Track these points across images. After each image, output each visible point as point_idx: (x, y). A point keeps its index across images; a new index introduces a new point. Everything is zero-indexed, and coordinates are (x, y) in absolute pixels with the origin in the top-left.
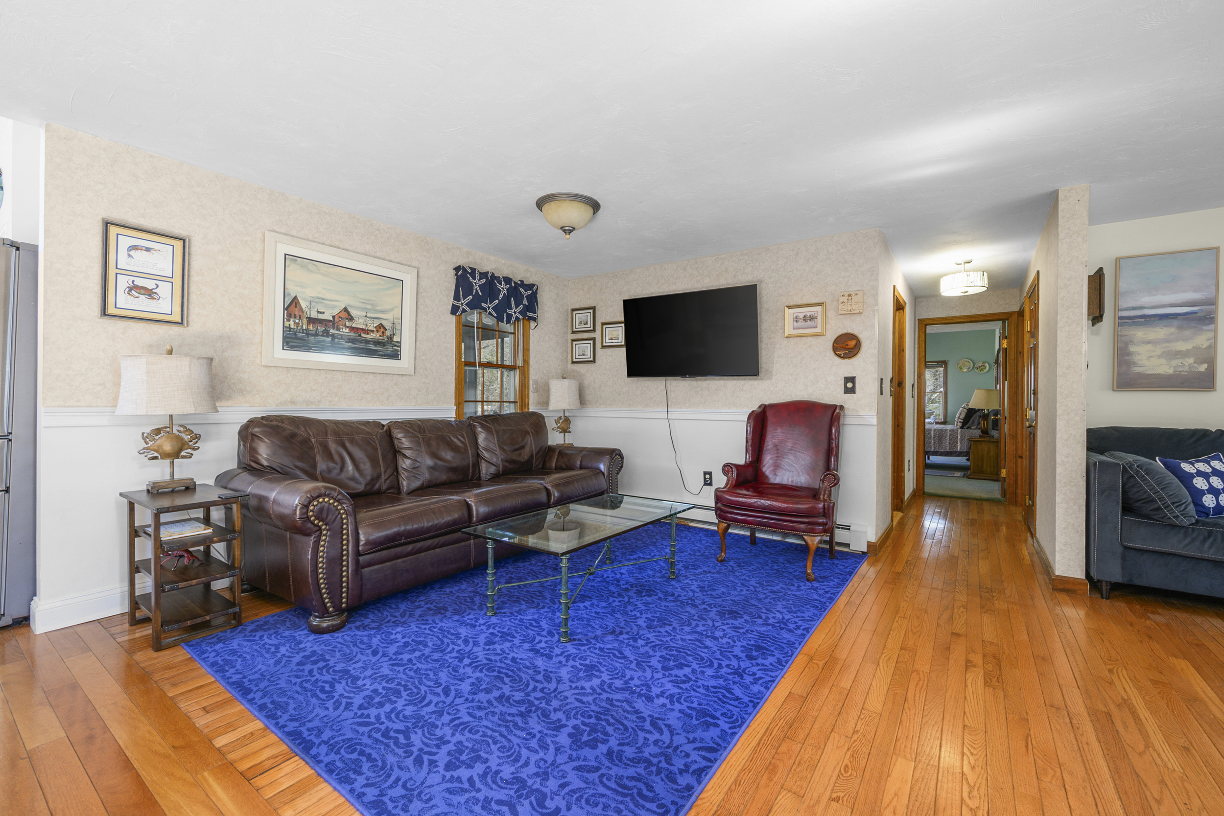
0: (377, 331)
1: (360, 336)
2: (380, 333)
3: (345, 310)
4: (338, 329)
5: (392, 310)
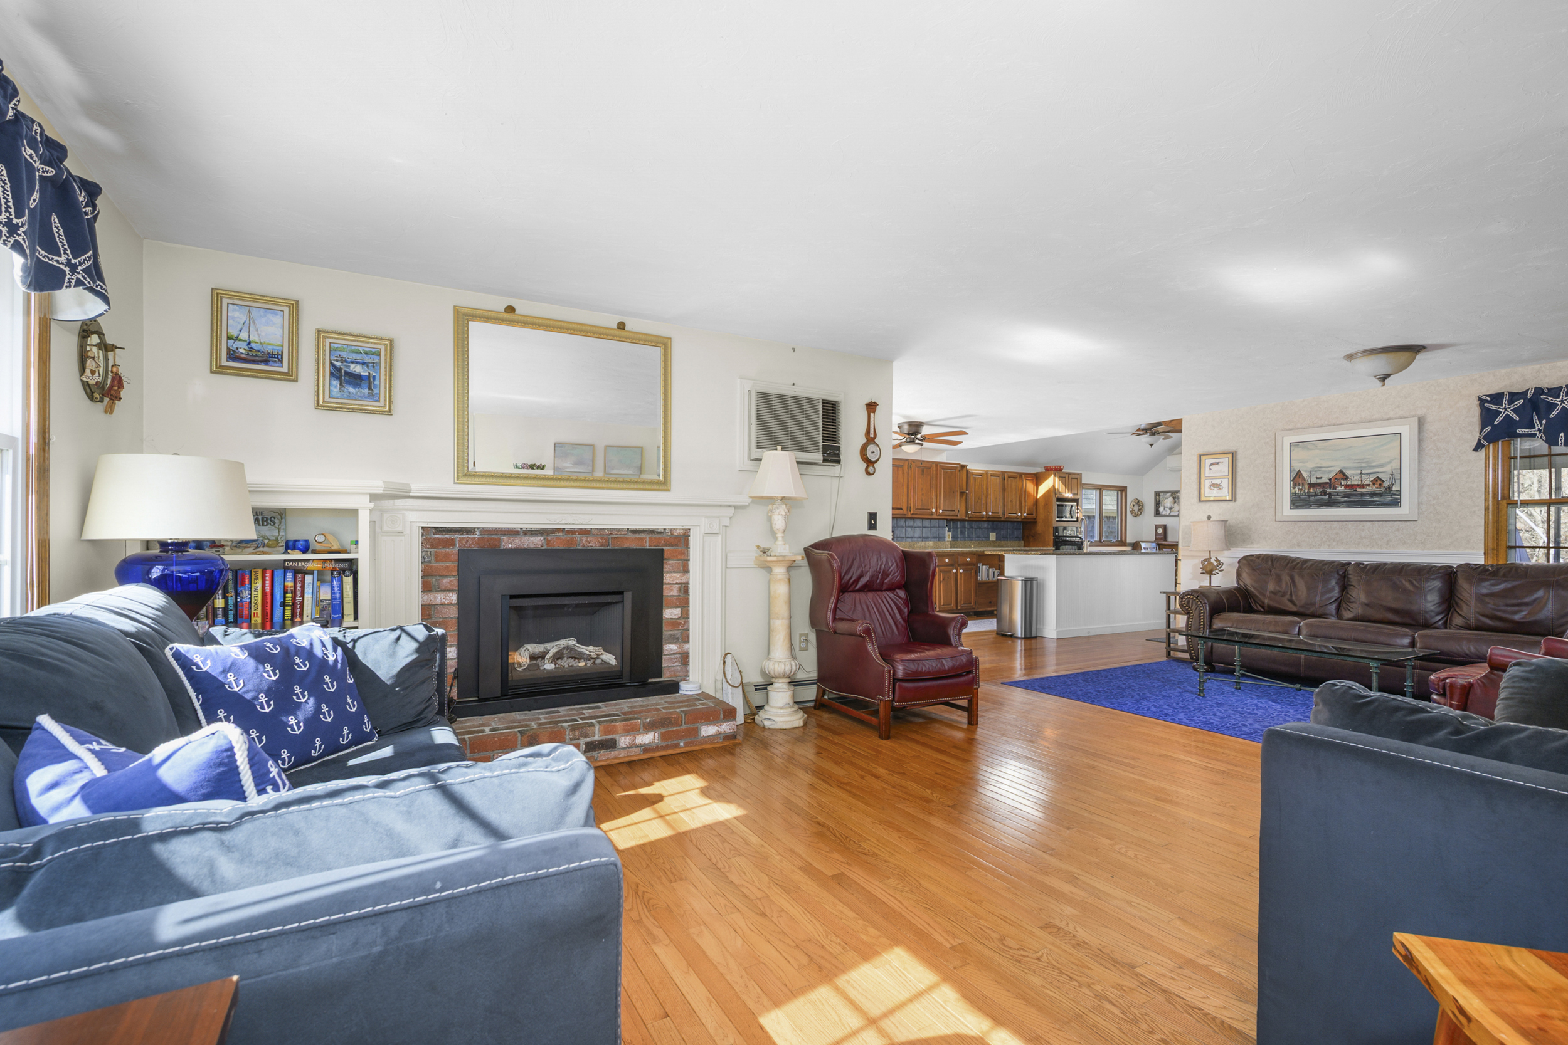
0: (1374, 484)
1: (1356, 491)
2: (1377, 486)
3: (1341, 472)
4: (1335, 488)
5: (1390, 462)
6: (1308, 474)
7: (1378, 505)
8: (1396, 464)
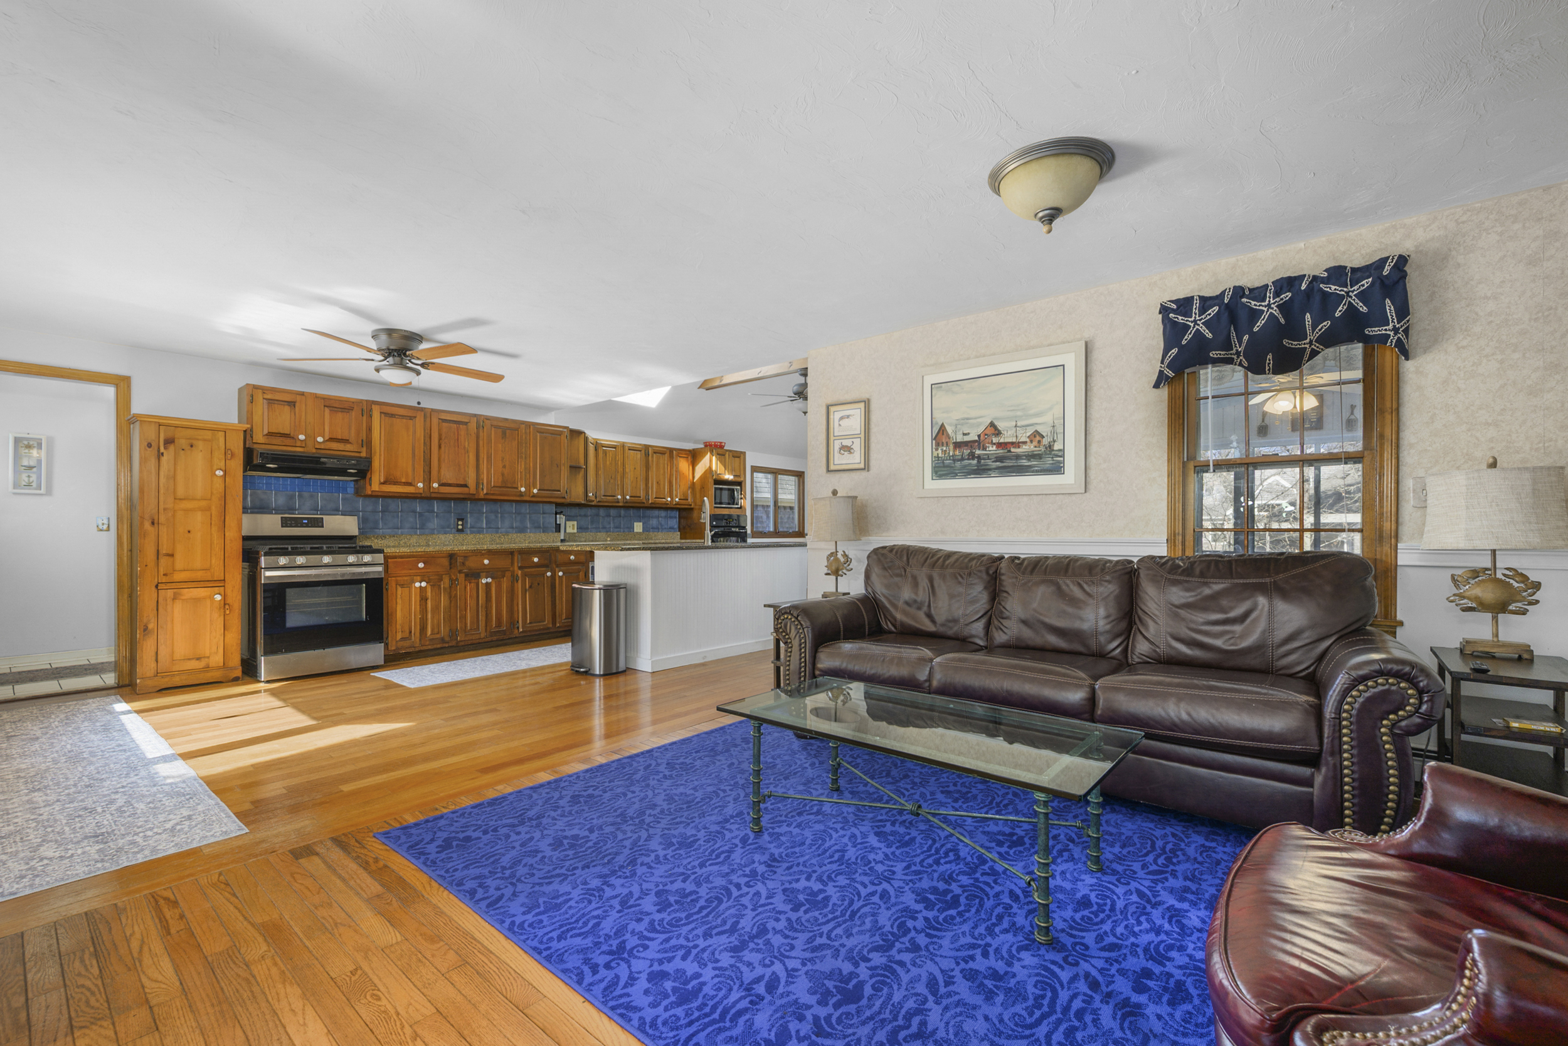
0: (1031, 441)
1: (1010, 451)
2: (1035, 443)
3: (992, 425)
4: (984, 449)
5: (1051, 409)
6: (953, 428)
7: (1037, 471)
8: (1058, 411)
